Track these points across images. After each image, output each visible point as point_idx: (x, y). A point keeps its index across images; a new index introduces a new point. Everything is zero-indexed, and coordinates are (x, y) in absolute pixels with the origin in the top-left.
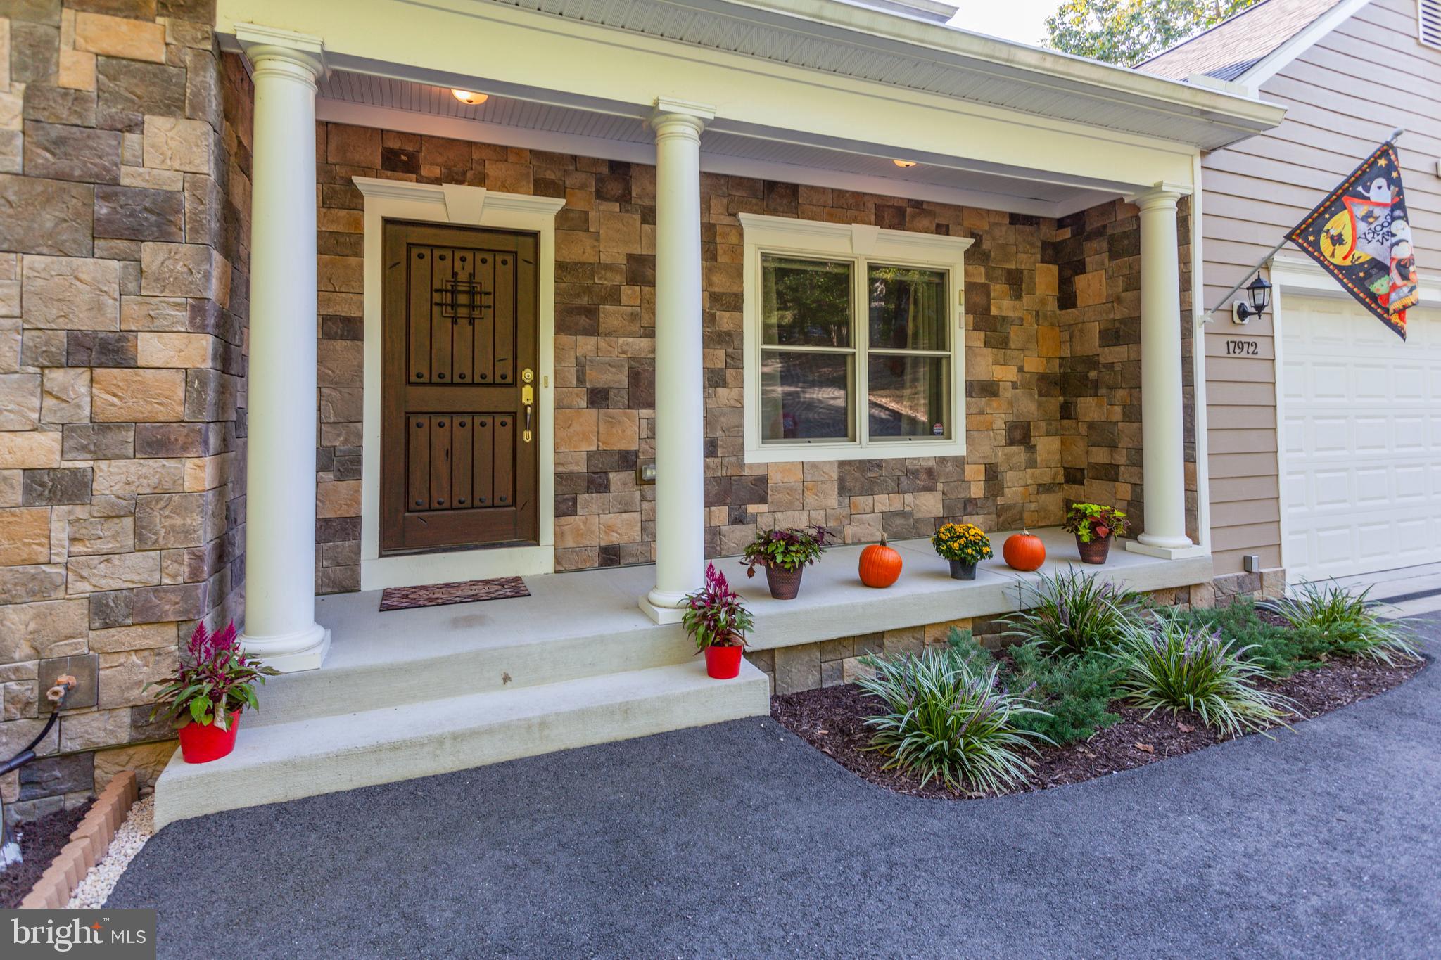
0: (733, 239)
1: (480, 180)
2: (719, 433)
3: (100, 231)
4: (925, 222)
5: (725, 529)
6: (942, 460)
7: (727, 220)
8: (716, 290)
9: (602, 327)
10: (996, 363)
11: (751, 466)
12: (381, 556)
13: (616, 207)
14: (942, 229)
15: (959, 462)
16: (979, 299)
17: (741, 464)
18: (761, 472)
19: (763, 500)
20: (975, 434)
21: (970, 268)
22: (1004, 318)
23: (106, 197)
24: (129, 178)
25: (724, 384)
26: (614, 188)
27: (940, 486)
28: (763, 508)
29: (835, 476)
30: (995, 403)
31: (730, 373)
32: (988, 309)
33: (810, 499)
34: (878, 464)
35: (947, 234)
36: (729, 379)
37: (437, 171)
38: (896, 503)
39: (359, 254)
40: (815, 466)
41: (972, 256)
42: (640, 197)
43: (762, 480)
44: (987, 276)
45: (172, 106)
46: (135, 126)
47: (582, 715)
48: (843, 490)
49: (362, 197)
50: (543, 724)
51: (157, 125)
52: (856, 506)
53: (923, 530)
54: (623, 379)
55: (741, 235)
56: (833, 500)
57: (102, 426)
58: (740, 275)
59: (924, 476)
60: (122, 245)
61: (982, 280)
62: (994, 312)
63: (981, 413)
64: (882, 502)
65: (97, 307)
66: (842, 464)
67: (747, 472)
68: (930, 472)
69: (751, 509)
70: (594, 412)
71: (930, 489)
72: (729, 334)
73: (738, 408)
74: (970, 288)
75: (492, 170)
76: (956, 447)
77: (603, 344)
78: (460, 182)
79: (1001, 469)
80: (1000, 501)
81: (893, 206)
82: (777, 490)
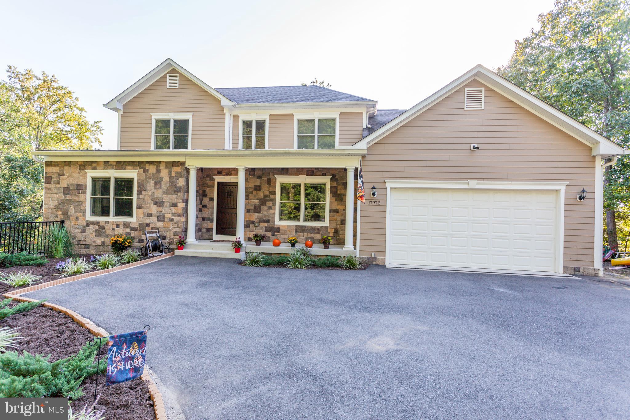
0: (274, 181)
1: (231, 175)
2: (270, 218)
3: (175, 191)
4: (319, 173)
5: (271, 237)
6: (322, 227)
7: (273, 177)
8: (270, 191)
9: (249, 198)
10: (338, 205)
11: (276, 225)
12: (216, 235)
13: (252, 176)
14: (324, 174)
15: (327, 228)
16: (334, 190)
17: (274, 225)
18: (278, 226)
19: (279, 232)
20: (332, 221)
21: (332, 183)
22: (341, 194)
23: (175, 188)
24: (178, 185)
25: (272, 209)
26: (252, 173)
27: (321, 233)
28: (279, 233)
29: (294, 228)
30: (338, 214)
31: (273, 207)
32: (337, 192)
33: (288, 232)
34: (305, 227)
35: (325, 175)
36: (273, 208)
37: (225, 174)
38: (310, 235)
39: (214, 188)
40: (290, 226)
41: (331, 180)
42: (257, 174)
43: (279, 228)
44: (337, 184)
45: (181, 177)
46: (178, 179)
47: (216, 253)
48: (296, 231)
49: (214, 179)
50: (211, 253)
51: (180, 179)
52: (299, 235)
53: (316, 242)
54: (253, 208)
55: (276, 180)
56: (294, 233)
57: (175, 213)
58: (275, 187)
59: (316, 230)
60: (177, 193)
61: (335, 185)
62: (338, 192)
63: (334, 216)
64: (306, 235)
65: (175, 200)
66: (296, 226)
67: (275, 226)
68: (318, 229)
69: (276, 233)
70: (248, 213)
71: (318, 233)
72: (273, 199)
73: (274, 214)
74: (331, 187)
75: (233, 172)
76: (326, 224)
77: (249, 202)
78: (228, 175)
79: (339, 230)
80: (338, 237)
81: (311, 170)
82: (281, 230)
